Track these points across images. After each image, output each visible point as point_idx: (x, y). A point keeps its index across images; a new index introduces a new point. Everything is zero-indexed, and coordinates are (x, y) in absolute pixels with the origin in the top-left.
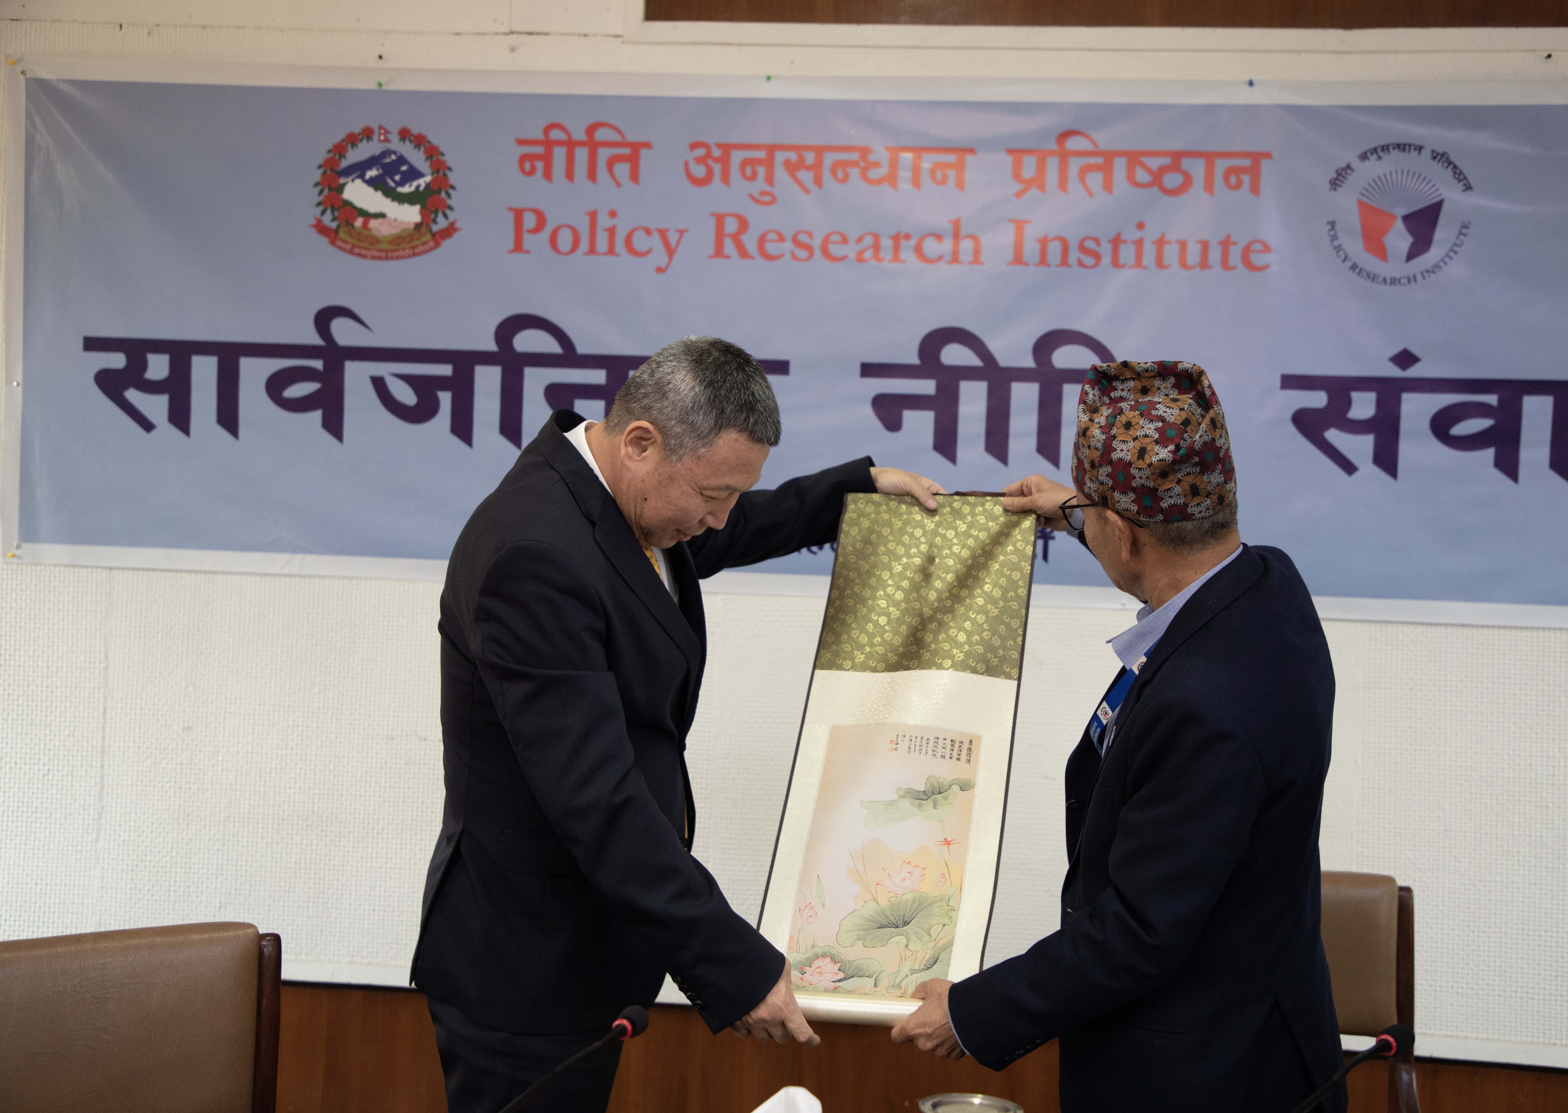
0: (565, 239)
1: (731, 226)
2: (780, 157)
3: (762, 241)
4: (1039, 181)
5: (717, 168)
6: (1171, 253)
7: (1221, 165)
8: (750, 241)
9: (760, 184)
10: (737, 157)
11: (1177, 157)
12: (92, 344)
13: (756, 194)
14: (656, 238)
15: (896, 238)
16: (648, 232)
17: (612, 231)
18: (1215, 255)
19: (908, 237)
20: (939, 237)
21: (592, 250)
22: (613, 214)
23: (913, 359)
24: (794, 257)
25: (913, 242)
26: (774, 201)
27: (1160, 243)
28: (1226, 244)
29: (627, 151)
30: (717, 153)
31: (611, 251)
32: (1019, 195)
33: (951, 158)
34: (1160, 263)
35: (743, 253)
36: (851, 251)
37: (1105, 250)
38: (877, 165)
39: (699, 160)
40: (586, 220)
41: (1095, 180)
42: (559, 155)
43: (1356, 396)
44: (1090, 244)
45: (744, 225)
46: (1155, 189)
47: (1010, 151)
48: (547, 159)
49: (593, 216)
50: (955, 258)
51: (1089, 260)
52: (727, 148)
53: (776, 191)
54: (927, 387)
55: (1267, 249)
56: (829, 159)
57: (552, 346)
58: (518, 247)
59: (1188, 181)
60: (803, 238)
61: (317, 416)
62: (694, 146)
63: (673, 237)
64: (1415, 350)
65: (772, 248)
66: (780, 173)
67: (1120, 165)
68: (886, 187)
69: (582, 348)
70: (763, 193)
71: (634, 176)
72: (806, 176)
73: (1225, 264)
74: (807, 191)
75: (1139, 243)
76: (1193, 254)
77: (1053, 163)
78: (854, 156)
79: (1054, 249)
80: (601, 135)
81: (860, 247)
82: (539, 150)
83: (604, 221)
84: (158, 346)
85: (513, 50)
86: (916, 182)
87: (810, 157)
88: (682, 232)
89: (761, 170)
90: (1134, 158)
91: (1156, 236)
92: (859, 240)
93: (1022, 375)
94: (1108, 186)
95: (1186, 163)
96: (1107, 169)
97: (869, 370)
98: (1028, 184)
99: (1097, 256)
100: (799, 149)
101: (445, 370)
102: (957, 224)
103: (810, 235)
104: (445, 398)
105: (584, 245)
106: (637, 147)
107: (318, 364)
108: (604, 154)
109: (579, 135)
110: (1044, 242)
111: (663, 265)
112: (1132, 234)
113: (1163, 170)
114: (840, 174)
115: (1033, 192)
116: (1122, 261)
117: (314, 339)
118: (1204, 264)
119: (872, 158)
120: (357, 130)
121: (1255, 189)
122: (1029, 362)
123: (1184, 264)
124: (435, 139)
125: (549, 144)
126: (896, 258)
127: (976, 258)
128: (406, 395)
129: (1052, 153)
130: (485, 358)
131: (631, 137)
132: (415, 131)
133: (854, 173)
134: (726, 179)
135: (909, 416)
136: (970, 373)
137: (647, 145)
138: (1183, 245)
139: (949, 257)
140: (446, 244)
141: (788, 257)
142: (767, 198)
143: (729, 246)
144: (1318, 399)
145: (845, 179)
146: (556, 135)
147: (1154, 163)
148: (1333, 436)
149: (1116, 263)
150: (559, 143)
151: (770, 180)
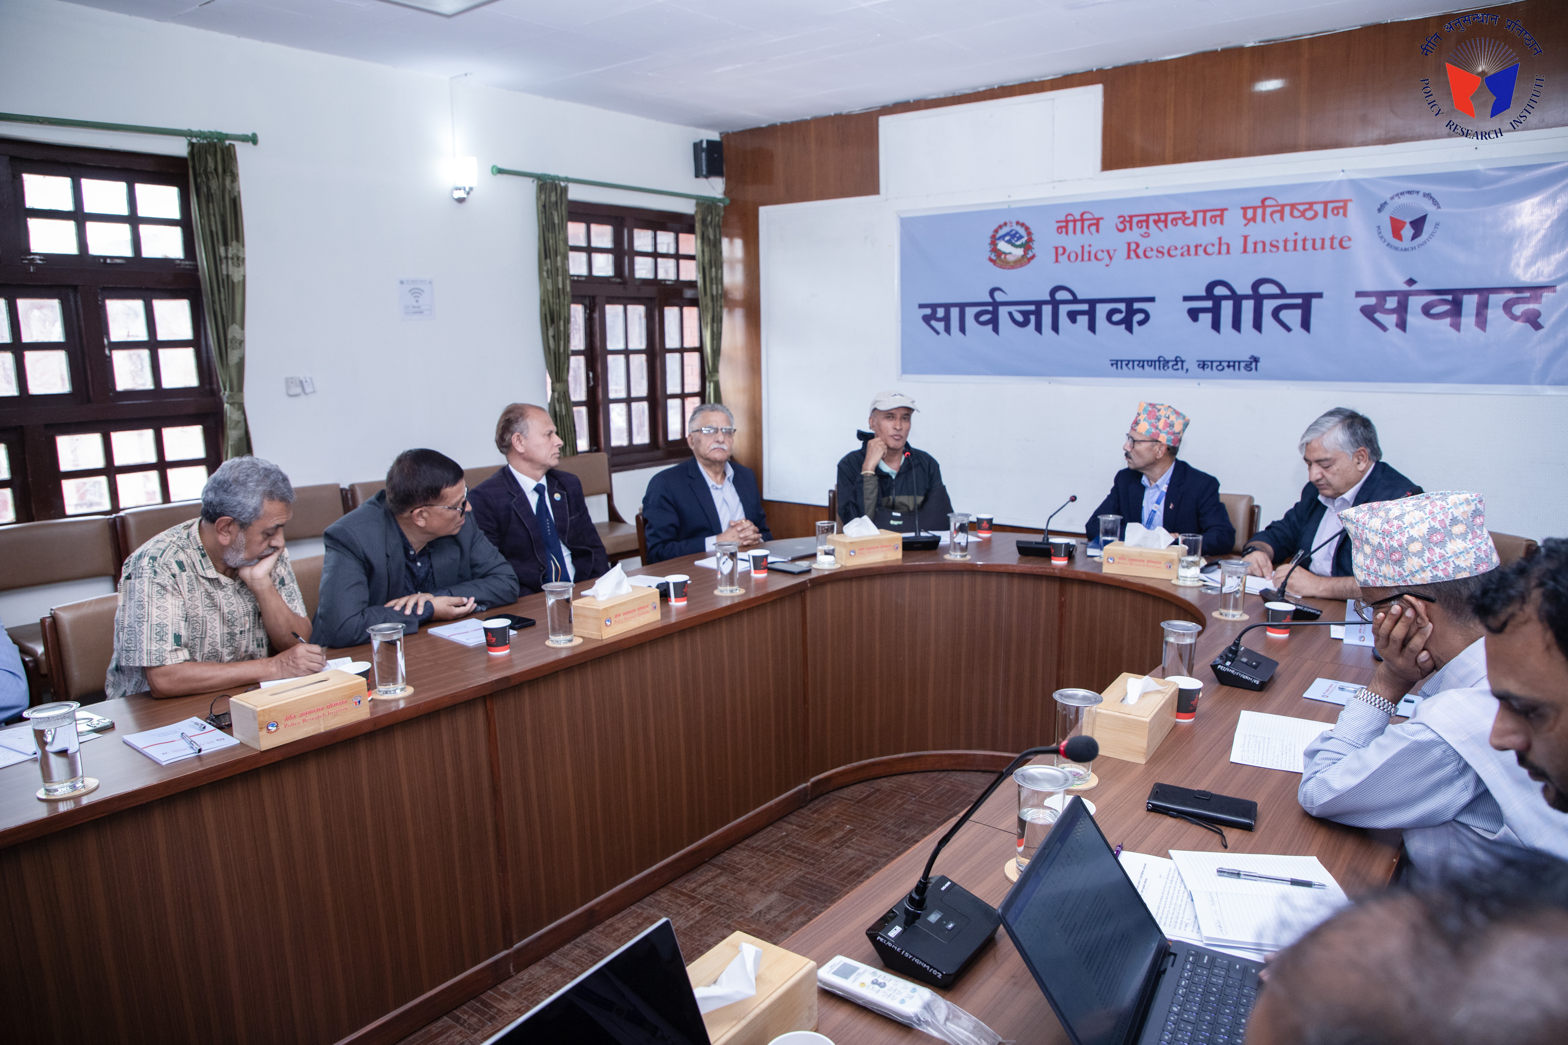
0: (1073, 257)
1: (1133, 246)
2: (1151, 218)
3: (1145, 251)
4: (1254, 219)
5: (1128, 225)
6: (1309, 244)
7: (1330, 206)
8: (1140, 251)
9: (1144, 229)
10: (1135, 220)
11: (1311, 204)
12: (921, 306)
13: (1143, 234)
14: (1106, 254)
15: (1196, 247)
16: (1103, 251)
17: (1089, 252)
18: (1327, 243)
19: (1201, 246)
20: (1213, 245)
21: (1083, 260)
22: (1090, 246)
23: (1204, 293)
24: (1157, 256)
25: (1203, 248)
26: (1149, 235)
27: (1304, 240)
28: (1332, 239)
29: (1095, 221)
30: (1128, 219)
31: (1089, 259)
32: (1246, 225)
33: (1218, 213)
34: (1304, 249)
35: (1138, 256)
36: (1179, 252)
37: (1281, 245)
38: (1189, 218)
39: (1121, 222)
40: (1080, 249)
41: (1277, 216)
42: (1071, 225)
43: (1388, 299)
44: (1274, 243)
45: (1138, 245)
46: (1302, 218)
47: (1242, 208)
48: (1066, 227)
49: (1083, 247)
50: (1220, 253)
51: (1274, 249)
52: (1131, 217)
53: (1150, 231)
54: (1209, 304)
55: (1350, 239)
56: (1170, 217)
57: (1069, 297)
58: (1057, 261)
59: (1316, 214)
60: (1160, 249)
61: (990, 327)
62: (1119, 217)
63: (1111, 253)
64: (1415, 278)
65: (1148, 254)
66: (1151, 224)
67: (1287, 210)
68: (1192, 227)
69: (1079, 297)
70: (1145, 233)
71: (1098, 231)
72: (1161, 225)
73: (1332, 247)
74: (1161, 230)
75: (1295, 241)
76: (1318, 244)
77: (1259, 212)
78: (1180, 215)
79: (1260, 247)
80: (1086, 216)
81: (1182, 251)
82: (1064, 224)
83: (1087, 249)
84: (940, 305)
85: (1054, 188)
86: (1204, 223)
87: (1163, 218)
88: (1115, 250)
89: (1144, 224)
90: (1293, 206)
91: (1303, 237)
92: (1182, 248)
93: (1247, 297)
94: (1282, 218)
95: (1315, 207)
96: (1282, 212)
97: (1186, 299)
98: (1249, 220)
99: (1278, 248)
100: (1158, 215)
101: (1032, 308)
102: (1220, 239)
103: (1163, 248)
104: (1033, 318)
105: (1080, 258)
106: (1098, 220)
107: (990, 308)
108: (1087, 223)
109: (1078, 217)
110: (1255, 244)
111: (1108, 263)
112: (1292, 237)
113: (1305, 210)
114: (1174, 223)
115: (1252, 223)
116: (1288, 248)
117: (990, 300)
118: (1323, 247)
119: (1187, 215)
120: (1002, 223)
121: (1345, 215)
122: (1250, 292)
123: (1314, 248)
124: (1027, 224)
125: (1067, 222)
126: (1196, 254)
127: (1228, 252)
128: (1019, 318)
129: (1259, 207)
130: (1046, 302)
131: (1096, 216)
132: (1021, 221)
133: (1180, 222)
134: (1131, 229)
135: (1202, 316)
136: (1226, 298)
137: (1102, 219)
138: (1314, 240)
139: (1217, 252)
140: (1032, 262)
141: (1155, 257)
142: (1147, 235)
143: (1132, 254)
144: (1372, 301)
145: (1176, 224)
146: (1070, 218)
147: (1302, 208)
148: (1378, 316)
149: (1286, 249)
150: (1071, 221)
151: (1147, 227)
